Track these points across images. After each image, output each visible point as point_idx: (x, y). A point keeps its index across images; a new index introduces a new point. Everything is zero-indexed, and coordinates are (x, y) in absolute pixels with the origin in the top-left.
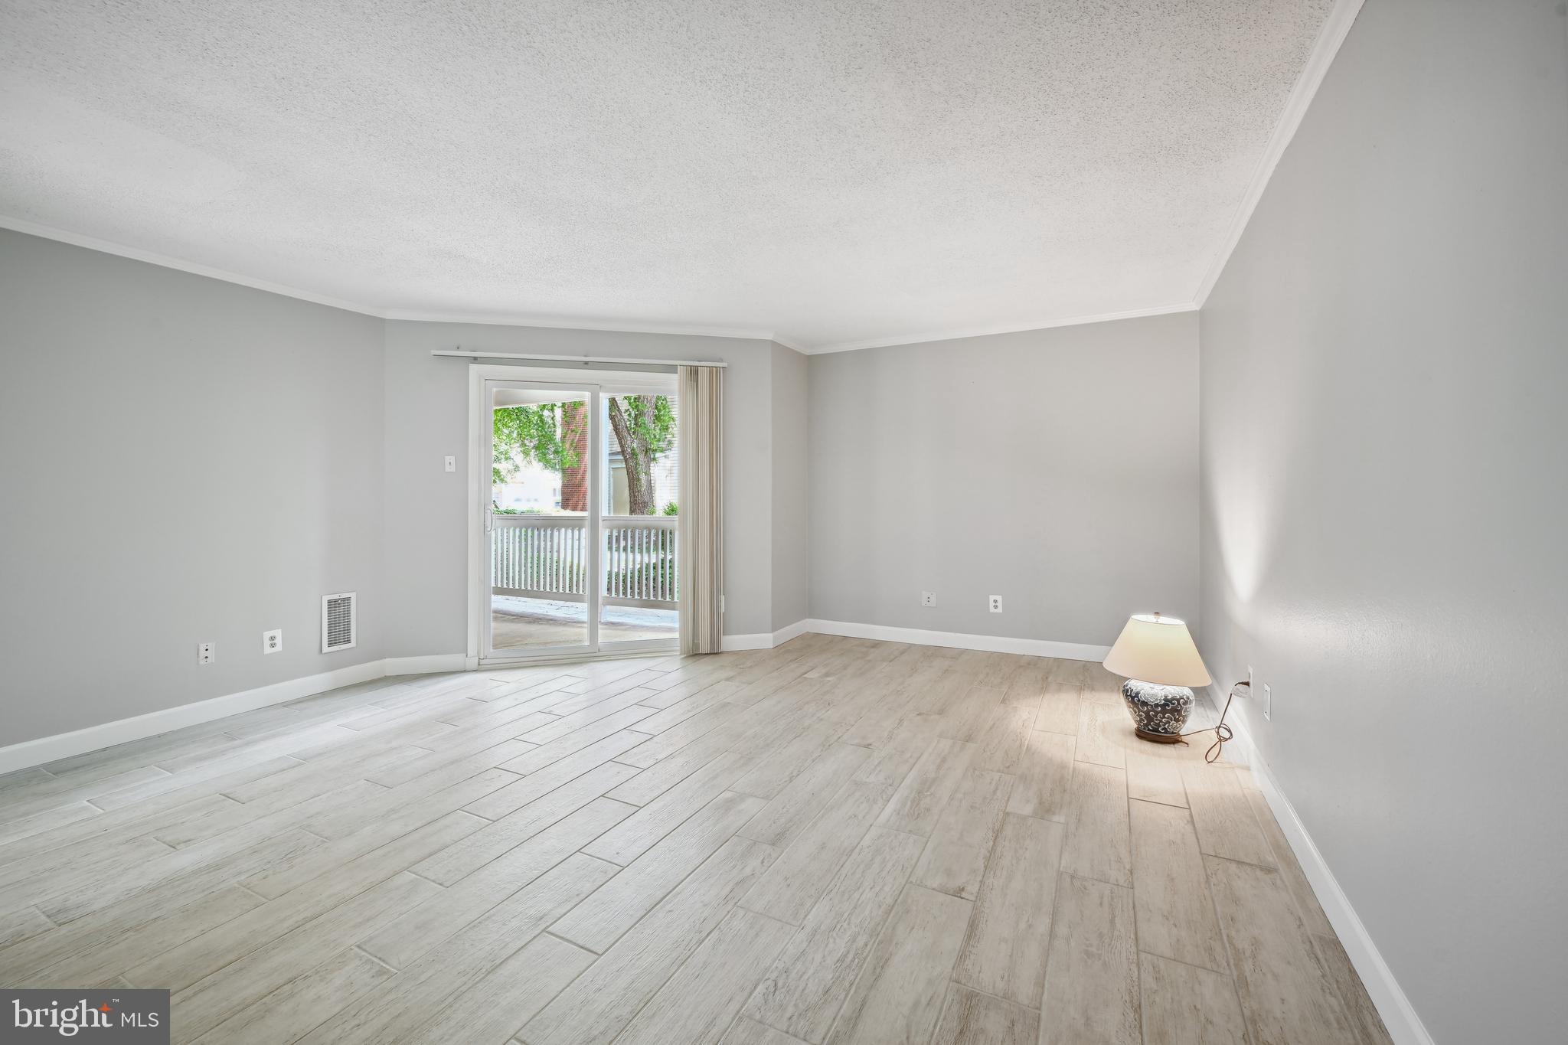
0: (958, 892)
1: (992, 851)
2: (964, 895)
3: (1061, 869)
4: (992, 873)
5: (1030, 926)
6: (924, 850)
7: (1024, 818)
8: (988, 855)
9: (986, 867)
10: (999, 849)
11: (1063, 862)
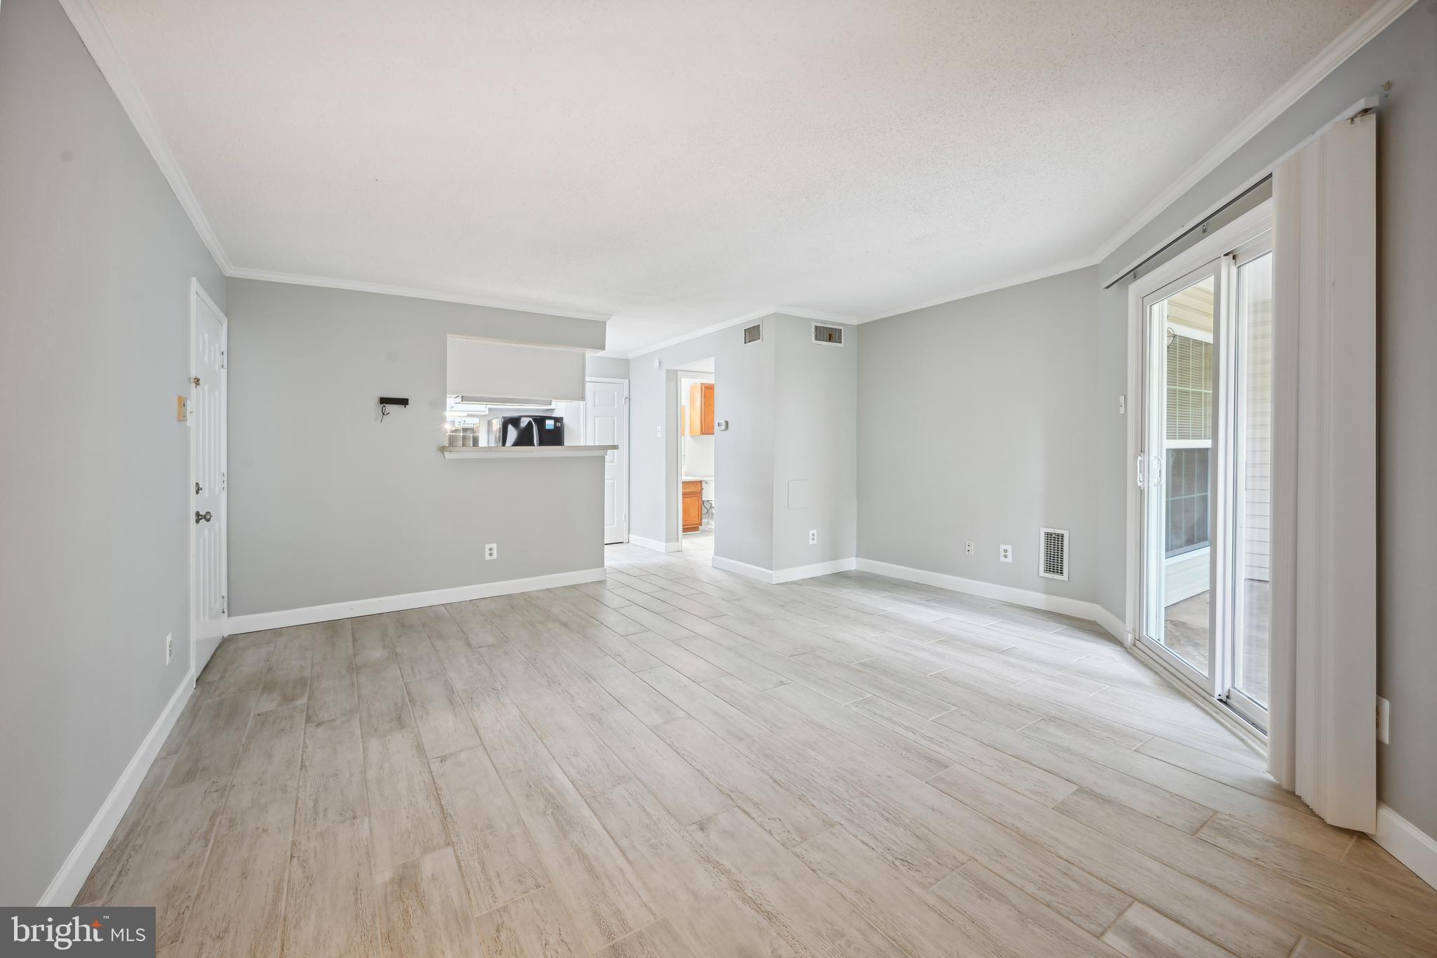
0: (443, 759)
1: (438, 799)
2: (439, 759)
3: (367, 819)
4: (427, 782)
5: (381, 768)
6: (494, 766)
7: (425, 851)
8: (440, 792)
9: (435, 783)
10: (433, 802)
11: (366, 826)
